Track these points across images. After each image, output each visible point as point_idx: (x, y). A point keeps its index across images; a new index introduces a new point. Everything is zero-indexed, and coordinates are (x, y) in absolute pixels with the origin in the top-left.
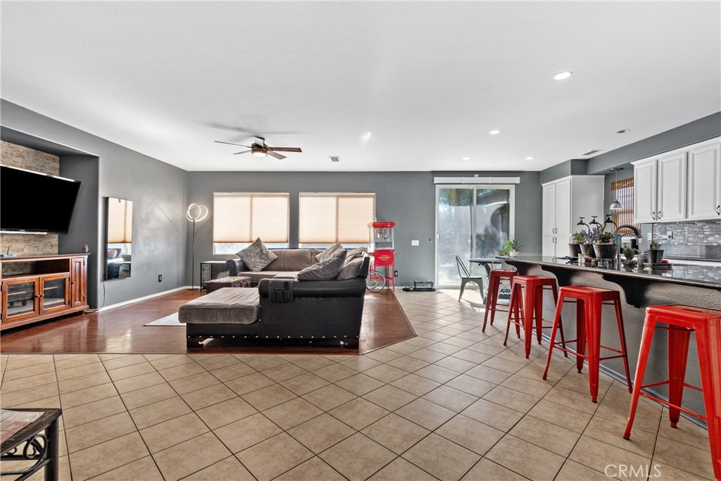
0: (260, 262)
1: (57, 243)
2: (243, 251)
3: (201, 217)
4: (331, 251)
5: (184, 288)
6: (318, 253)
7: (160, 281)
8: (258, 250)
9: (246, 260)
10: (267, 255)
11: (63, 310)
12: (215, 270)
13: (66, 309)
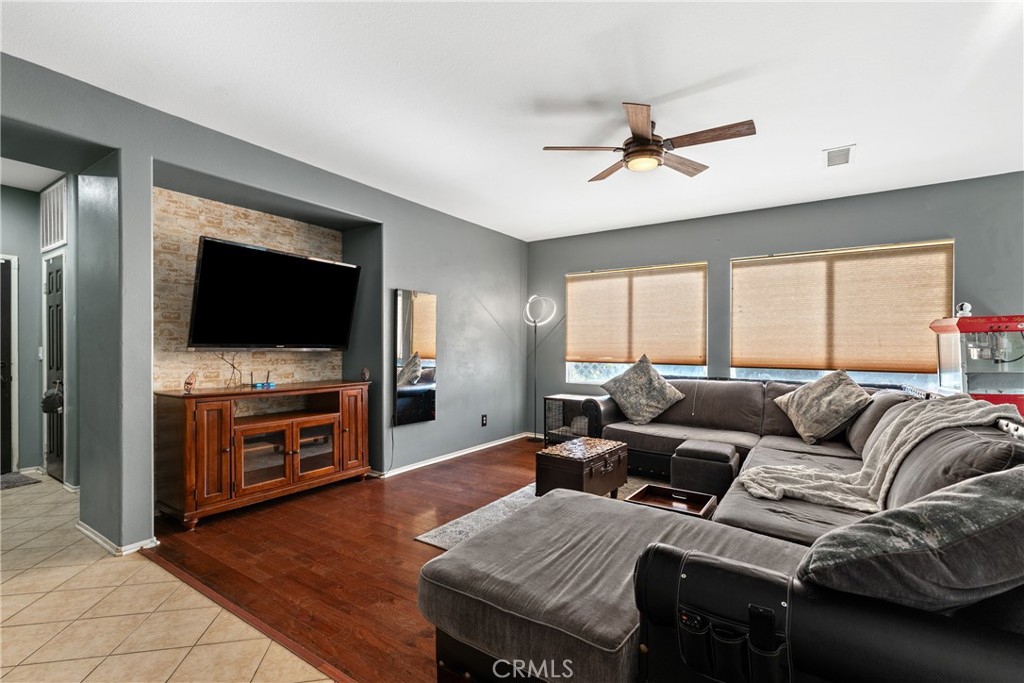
0: (647, 405)
1: (341, 364)
2: (615, 381)
3: (548, 316)
4: (820, 390)
5: (524, 435)
6: (783, 392)
7: (484, 425)
8: (644, 380)
9: (621, 400)
10: (662, 390)
11: (330, 474)
12: (570, 411)
13: (336, 472)
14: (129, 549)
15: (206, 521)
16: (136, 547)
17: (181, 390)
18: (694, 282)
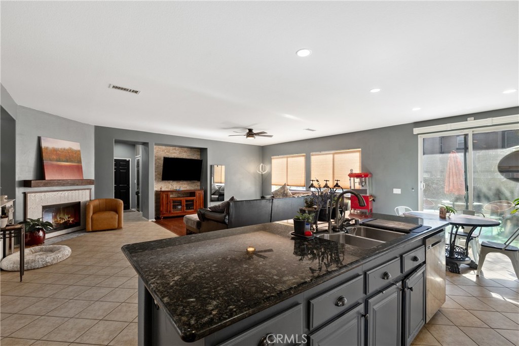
1: (200, 185)
3: (266, 170)
14: (150, 220)
15: (165, 218)
16: (151, 220)
17: (160, 190)
18: (300, 160)
